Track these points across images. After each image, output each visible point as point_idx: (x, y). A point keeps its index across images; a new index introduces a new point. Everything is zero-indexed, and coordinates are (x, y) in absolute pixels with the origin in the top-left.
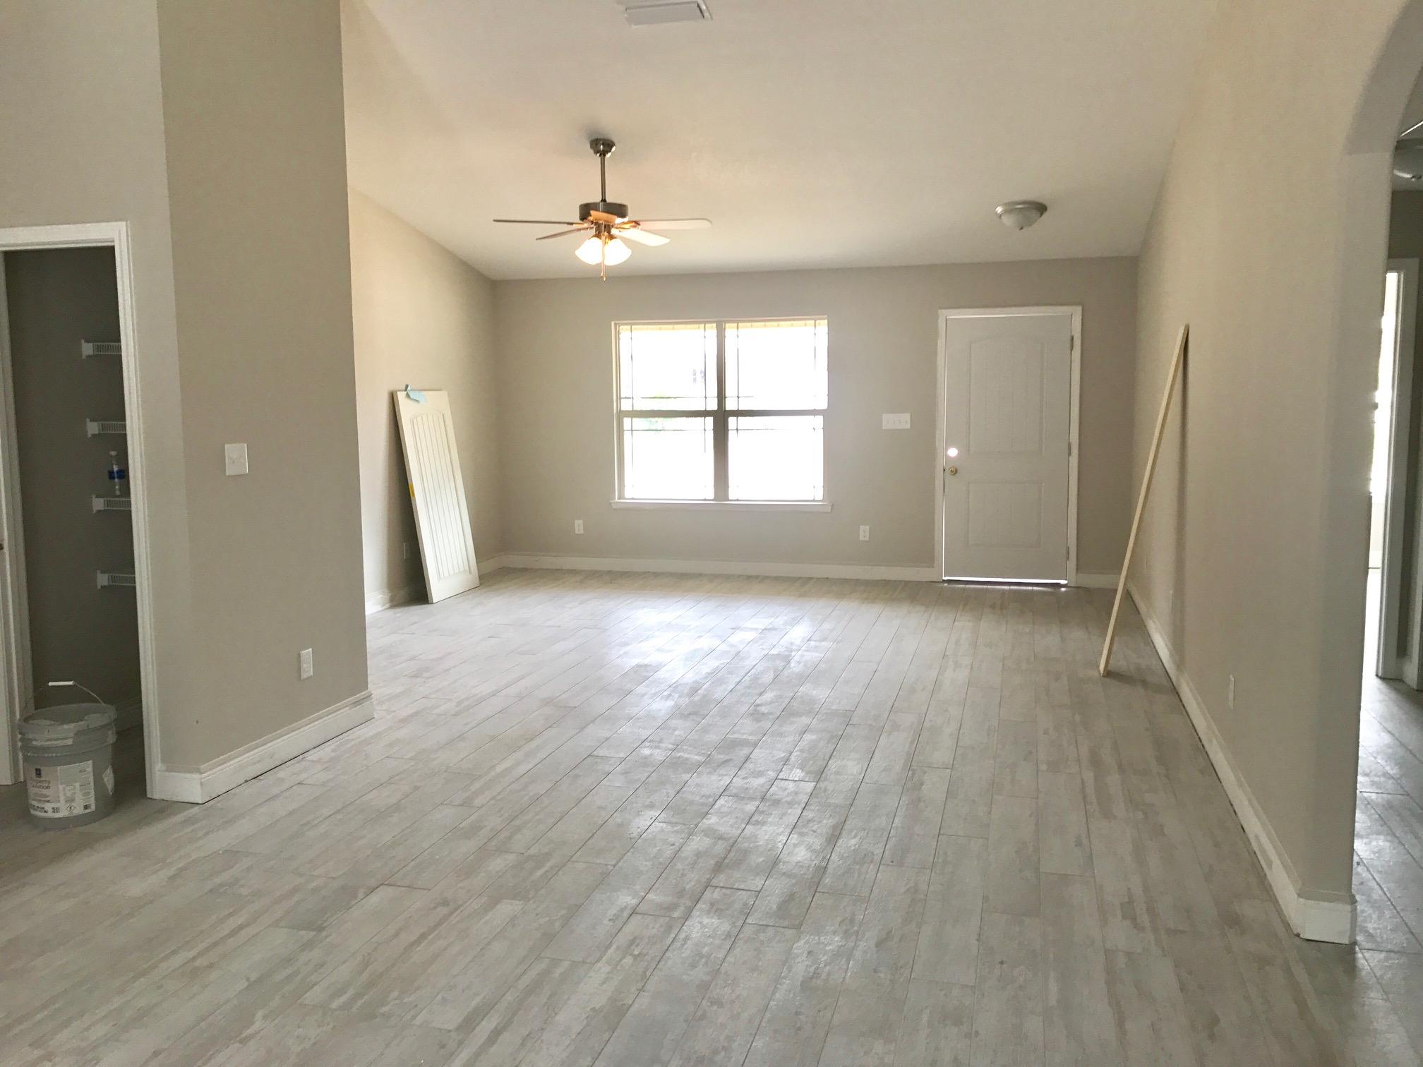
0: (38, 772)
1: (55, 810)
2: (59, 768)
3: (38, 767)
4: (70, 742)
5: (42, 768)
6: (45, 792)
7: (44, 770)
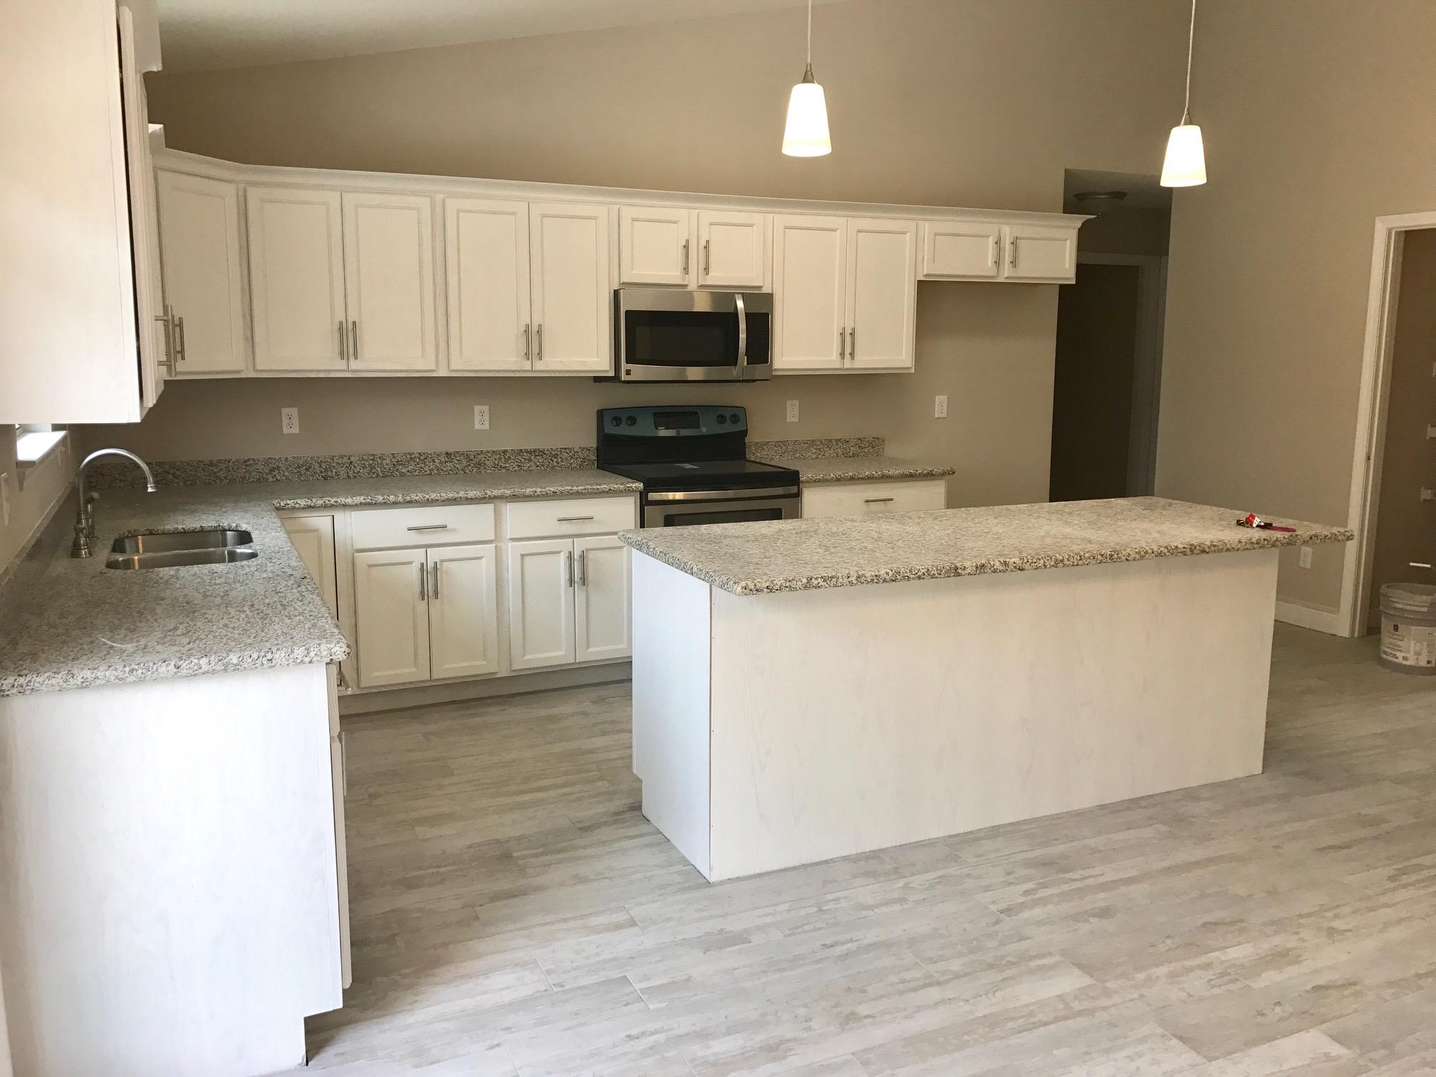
0: (1396, 628)
1: (1405, 658)
2: (1413, 627)
3: (1396, 624)
4: (1425, 609)
5: (1399, 625)
6: (1399, 643)
7: (1401, 627)
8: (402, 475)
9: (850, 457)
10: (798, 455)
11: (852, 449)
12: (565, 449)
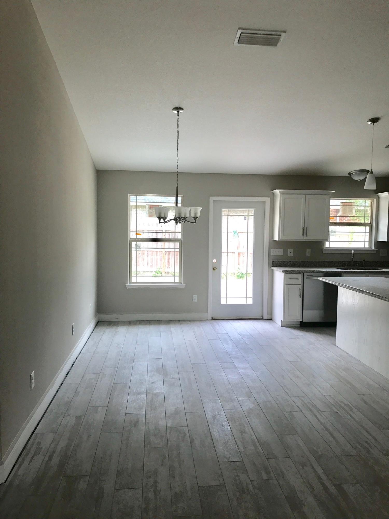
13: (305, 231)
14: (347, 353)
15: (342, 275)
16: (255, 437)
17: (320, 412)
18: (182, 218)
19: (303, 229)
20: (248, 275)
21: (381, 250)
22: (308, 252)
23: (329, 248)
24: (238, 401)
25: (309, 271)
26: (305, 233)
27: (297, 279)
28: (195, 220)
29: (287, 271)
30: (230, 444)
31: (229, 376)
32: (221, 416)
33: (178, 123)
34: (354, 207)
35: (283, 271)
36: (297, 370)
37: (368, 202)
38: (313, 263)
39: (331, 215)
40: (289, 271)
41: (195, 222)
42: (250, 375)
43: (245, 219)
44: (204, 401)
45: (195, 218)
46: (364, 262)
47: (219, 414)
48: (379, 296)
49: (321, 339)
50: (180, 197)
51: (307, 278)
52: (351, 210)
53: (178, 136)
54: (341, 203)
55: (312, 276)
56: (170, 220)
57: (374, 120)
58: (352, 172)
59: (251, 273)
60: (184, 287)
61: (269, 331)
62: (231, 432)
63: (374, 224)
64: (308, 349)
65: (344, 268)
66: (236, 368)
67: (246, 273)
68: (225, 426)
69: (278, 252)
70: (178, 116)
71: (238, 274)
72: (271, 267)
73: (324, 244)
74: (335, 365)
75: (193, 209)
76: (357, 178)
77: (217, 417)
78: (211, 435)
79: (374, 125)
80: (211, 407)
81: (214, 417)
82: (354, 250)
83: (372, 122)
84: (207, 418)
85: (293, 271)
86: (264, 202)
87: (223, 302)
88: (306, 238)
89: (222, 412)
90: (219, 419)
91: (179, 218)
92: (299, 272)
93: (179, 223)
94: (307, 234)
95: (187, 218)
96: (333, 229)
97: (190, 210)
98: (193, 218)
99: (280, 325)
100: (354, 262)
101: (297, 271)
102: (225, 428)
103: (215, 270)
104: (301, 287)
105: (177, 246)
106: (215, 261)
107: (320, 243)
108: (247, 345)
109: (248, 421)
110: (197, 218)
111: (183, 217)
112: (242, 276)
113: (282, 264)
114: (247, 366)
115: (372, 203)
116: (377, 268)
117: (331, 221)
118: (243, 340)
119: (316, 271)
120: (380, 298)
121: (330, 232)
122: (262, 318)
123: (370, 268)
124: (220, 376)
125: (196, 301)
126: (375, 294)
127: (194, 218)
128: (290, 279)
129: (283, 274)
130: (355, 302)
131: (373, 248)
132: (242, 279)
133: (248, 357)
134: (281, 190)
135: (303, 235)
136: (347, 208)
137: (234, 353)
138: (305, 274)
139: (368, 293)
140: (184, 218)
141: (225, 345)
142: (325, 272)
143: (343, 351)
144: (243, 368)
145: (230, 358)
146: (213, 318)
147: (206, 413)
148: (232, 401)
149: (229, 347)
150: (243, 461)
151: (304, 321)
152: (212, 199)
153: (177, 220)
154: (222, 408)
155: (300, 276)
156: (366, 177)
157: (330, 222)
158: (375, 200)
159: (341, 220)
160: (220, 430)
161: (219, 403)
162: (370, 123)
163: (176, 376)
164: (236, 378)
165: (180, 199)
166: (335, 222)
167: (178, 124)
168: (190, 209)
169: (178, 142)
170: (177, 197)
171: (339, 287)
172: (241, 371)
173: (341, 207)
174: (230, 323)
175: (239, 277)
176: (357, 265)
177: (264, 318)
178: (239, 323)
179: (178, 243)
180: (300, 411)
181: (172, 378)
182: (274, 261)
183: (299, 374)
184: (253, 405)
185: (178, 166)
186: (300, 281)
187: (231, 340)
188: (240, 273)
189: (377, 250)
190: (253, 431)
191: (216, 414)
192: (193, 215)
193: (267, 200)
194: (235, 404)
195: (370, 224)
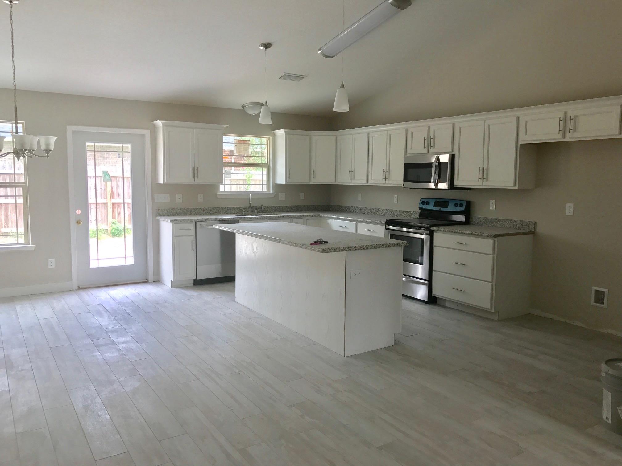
8: (377, 215)
9: (517, 229)
10: (492, 225)
11: (518, 225)
12: (414, 212)
13: (195, 172)
14: (248, 308)
15: (240, 222)
16: (142, 420)
17: (220, 376)
18: (26, 150)
19: (193, 169)
20: (126, 231)
21: (279, 193)
22: (201, 198)
23: (224, 192)
24: (119, 382)
25: (203, 219)
26: (195, 176)
27: (188, 229)
28: (48, 154)
29: (175, 220)
30: (110, 435)
31: (106, 355)
32: (97, 405)
33: (11, 17)
34: (249, 145)
35: (171, 221)
36: (192, 335)
37: (264, 140)
38: (207, 210)
39: (226, 153)
40: (178, 220)
41: (48, 157)
42: (133, 349)
43: (119, 157)
44: (71, 390)
45: (48, 151)
46: (262, 207)
47: (94, 402)
48: (279, 240)
49: (218, 296)
50: (20, 123)
51: (200, 228)
52: (246, 149)
53: (12, 36)
54: (235, 140)
55: (205, 225)
56: (8, 153)
57: (267, 46)
58: (245, 105)
59: (131, 229)
60: (33, 249)
61: (156, 295)
62: (111, 421)
63: (271, 165)
64: (205, 309)
65: (242, 214)
66: (114, 343)
67: (123, 229)
68: (102, 415)
69: (163, 199)
70: (11, 7)
71: (113, 231)
72: (155, 217)
73: (218, 188)
74: (235, 323)
75: (43, 139)
76: (251, 112)
77: (90, 407)
78: (83, 430)
79: (266, 50)
80: (81, 396)
81: (86, 408)
82: (251, 194)
83: (263, 47)
84: (76, 411)
85: (184, 220)
86: (143, 136)
87: (93, 264)
88: (197, 181)
89: (98, 400)
90: (93, 408)
91: (22, 150)
92: (190, 221)
93: (21, 158)
94: (198, 175)
95: (33, 150)
96: (227, 171)
97: (39, 140)
98: (44, 150)
99: (170, 286)
100: (252, 208)
101: (188, 219)
102: (102, 417)
103: (80, 223)
104: (193, 238)
105: (19, 193)
106: (78, 212)
107: (214, 187)
108: (128, 314)
109: (133, 403)
110: (50, 151)
111: (28, 149)
112: (118, 233)
113: (169, 213)
114: (129, 338)
115: (268, 141)
116: (276, 213)
117: (225, 160)
118: (123, 310)
119: (211, 219)
120: (279, 242)
121: (224, 174)
122: (146, 281)
123: (269, 213)
124: (93, 356)
125: (53, 266)
126: (275, 238)
127: (46, 151)
128: (180, 230)
129: (171, 224)
130: (254, 250)
131: (271, 192)
132: (119, 237)
133: (131, 329)
134: (163, 121)
135: (194, 177)
136: (242, 146)
137: (111, 326)
138: (197, 223)
139: (267, 238)
140: (30, 150)
141: (99, 319)
142: (221, 220)
143: (243, 306)
144: (123, 343)
145: (107, 332)
146: (80, 287)
147: (74, 405)
148: (111, 383)
149: (104, 321)
150: (128, 452)
151: (198, 278)
152: (70, 129)
153: (18, 153)
154: (97, 394)
155: (192, 226)
156: (260, 112)
157: (224, 162)
158: (271, 137)
159: (236, 160)
160: (95, 422)
161: (93, 390)
162: (262, 48)
163: (28, 366)
164: (115, 355)
165: (20, 126)
166: (230, 162)
167: (11, 20)
168: (38, 138)
169: (13, 45)
170: (16, 123)
171: (237, 234)
172: (120, 346)
173: (236, 144)
174: (105, 291)
175: (114, 235)
176: (255, 211)
177: (150, 280)
178: (117, 289)
179: (21, 189)
180: (197, 379)
181: (20, 370)
182: (159, 210)
183: (195, 338)
184: (139, 383)
185: (14, 78)
186: (193, 232)
187: (106, 311)
188: (116, 229)
189: (275, 194)
190: (140, 413)
191: (89, 403)
192: (43, 147)
193: (147, 133)
194: (115, 386)
195: (267, 165)
